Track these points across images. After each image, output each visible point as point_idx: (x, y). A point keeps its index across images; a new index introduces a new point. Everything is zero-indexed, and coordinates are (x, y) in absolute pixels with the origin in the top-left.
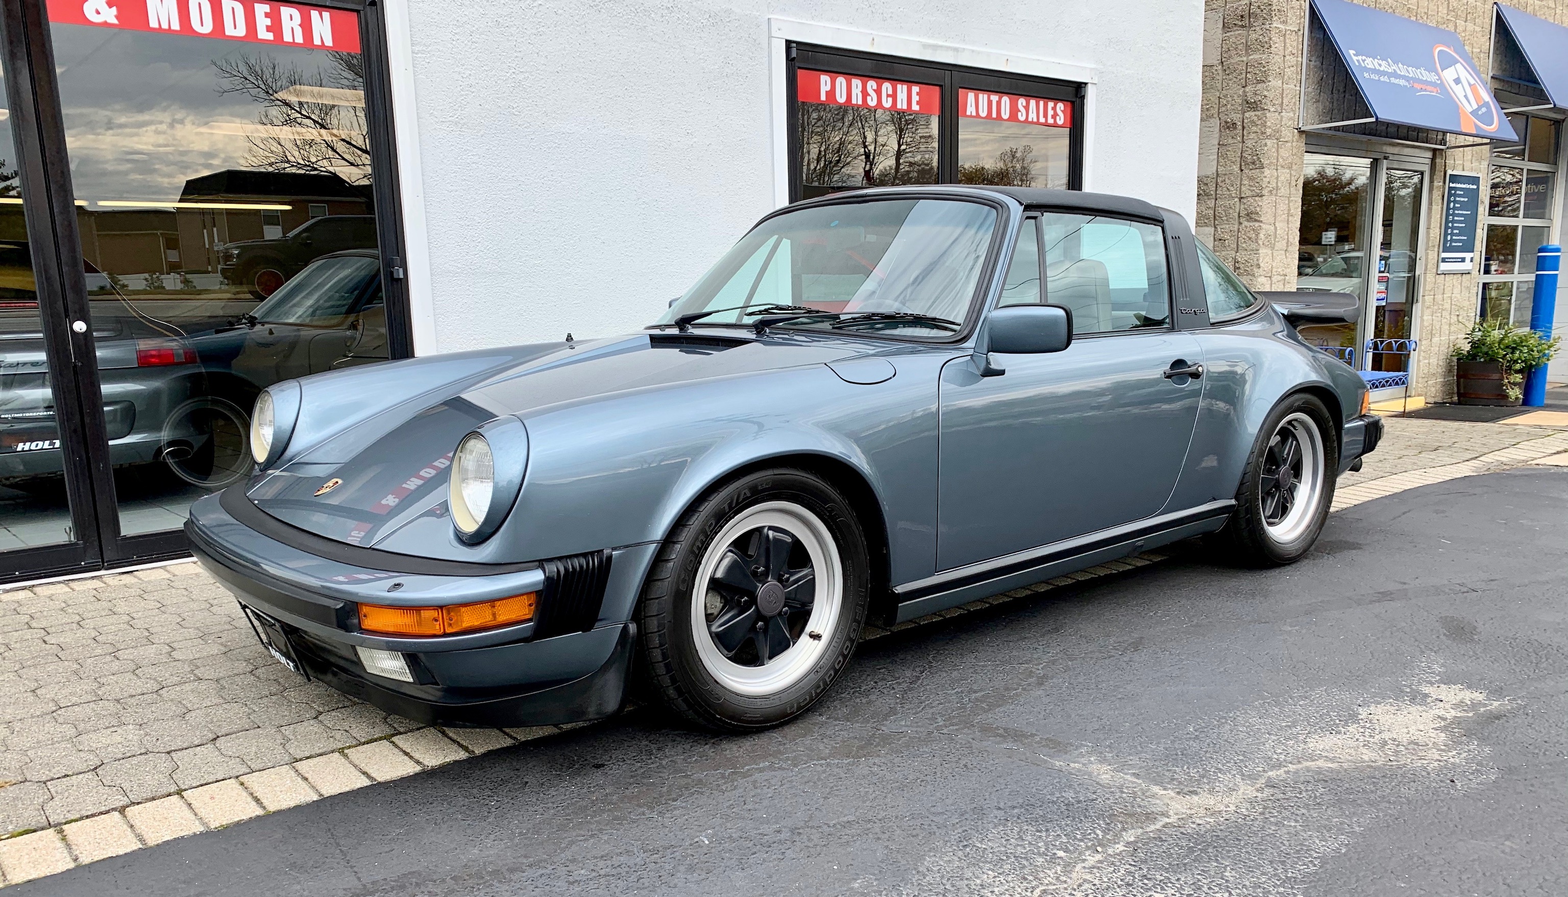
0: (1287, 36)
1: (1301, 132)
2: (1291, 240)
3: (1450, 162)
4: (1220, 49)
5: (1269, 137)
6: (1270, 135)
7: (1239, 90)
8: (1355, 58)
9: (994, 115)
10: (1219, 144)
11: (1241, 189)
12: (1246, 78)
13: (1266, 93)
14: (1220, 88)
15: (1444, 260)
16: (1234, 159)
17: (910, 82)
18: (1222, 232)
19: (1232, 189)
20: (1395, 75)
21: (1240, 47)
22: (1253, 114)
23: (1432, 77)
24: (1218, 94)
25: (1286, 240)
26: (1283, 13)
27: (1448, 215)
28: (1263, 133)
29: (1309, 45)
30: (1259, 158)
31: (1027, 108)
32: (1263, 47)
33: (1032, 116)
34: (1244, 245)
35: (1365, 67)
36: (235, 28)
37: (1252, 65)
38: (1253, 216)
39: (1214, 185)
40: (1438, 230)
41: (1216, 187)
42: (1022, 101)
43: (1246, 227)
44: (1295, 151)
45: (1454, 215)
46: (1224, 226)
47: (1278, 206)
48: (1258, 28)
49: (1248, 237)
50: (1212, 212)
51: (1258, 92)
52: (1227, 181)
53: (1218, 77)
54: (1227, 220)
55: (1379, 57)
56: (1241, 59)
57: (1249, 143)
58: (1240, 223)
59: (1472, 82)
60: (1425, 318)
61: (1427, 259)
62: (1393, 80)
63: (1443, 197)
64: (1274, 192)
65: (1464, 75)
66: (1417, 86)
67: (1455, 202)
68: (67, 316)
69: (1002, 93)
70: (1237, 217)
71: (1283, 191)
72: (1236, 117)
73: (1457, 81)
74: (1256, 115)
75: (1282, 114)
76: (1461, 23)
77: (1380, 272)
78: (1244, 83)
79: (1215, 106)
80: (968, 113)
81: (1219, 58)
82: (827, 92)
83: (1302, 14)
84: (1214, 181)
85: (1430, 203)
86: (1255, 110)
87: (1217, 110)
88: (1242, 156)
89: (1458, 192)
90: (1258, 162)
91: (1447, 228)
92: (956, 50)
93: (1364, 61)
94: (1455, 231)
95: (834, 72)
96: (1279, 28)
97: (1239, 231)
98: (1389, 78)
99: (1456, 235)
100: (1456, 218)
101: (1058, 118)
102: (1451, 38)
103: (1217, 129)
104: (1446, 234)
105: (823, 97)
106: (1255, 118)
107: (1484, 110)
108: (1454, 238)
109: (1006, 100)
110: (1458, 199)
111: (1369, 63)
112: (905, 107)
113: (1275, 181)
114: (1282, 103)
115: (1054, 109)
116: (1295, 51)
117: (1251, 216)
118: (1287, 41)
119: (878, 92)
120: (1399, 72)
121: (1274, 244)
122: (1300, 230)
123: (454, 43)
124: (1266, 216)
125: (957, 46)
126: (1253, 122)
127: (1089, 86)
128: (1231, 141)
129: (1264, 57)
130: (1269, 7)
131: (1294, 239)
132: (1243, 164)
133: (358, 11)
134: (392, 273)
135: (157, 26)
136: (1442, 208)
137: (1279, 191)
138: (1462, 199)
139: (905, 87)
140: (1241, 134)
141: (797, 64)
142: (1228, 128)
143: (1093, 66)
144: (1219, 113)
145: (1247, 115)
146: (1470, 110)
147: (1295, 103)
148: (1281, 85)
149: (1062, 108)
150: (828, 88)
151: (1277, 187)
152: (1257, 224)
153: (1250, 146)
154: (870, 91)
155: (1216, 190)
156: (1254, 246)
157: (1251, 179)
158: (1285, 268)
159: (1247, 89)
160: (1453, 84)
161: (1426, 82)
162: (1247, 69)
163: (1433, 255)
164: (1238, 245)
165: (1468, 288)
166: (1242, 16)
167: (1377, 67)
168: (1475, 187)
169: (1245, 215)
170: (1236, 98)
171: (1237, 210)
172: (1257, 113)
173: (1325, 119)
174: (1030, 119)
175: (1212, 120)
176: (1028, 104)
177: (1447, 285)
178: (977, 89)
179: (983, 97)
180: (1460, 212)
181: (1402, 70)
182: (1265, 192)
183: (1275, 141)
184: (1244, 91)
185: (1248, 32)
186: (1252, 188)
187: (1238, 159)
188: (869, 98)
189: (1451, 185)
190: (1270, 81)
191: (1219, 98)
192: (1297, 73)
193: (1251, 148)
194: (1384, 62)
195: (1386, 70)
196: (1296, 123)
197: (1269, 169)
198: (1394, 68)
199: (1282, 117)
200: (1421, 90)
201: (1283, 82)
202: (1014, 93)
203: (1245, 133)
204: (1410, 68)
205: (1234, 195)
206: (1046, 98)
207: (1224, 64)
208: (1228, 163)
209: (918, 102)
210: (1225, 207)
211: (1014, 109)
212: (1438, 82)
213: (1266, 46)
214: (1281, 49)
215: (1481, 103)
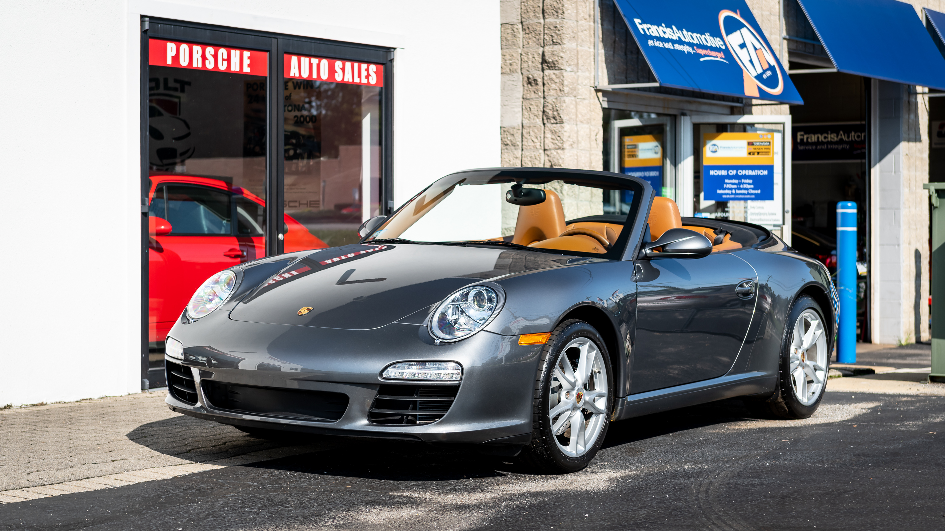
0: (579, 3)
1: (598, 91)
4: (519, 10)
5: (568, 94)
6: (568, 93)
7: (538, 49)
8: (640, 27)
9: (315, 76)
10: (523, 98)
11: (544, 142)
12: (544, 38)
13: (562, 54)
14: (521, 46)
16: (536, 113)
17: (242, 48)
19: (535, 140)
20: (680, 42)
21: (537, 10)
22: (551, 72)
23: (717, 42)
24: (520, 51)
28: (562, 91)
30: (558, 114)
31: (343, 69)
32: (557, 12)
33: (348, 78)
35: (650, 34)
37: (548, 28)
39: (520, 136)
41: (522, 138)
42: (338, 64)
44: (593, 107)
47: (579, 159)
51: (555, 53)
52: (532, 133)
53: (518, 35)
55: (663, 25)
56: (539, 21)
57: (550, 99)
59: (758, 46)
62: (678, 47)
64: (575, 146)
65: (750, 40)
66: (701, 52)
69: (320, 57)
71: (584, 145)
72: (537, 74)
73: (743, 46)
74: (554, 74)
75: (578, 74)
78: (542, 44)
79: (517, 61)
80: (292, 74)
81: (519, 17)
82: (172, 57)
84: (520, 131)
86: (554, 69)
87: (519, 66)
88: (544, 112)
90: (558, 117)
92: (281, 21)
93: (649, 29)
95: (178, 41)
98: (673, 45)
101: (371, 78)
102: (737, 4)
103: (521, 84)
105: (169, 62)
106: (554, 77)
109: (325, 63)
111: (654, 30)
112: (238, 69)
113: (575, 135)
114: (578, 63)
115: (367, 70)
118: (579, 8)
119: (215, 56)
120: (683, 39)
126: (551, 79)
127: (397, 50)
128: (533, 95)
129: (558, 21)
132: (545, 118)
137: (579, 145)
139: (238, 52)
140: (542, 90)
141: (149, 35)
142: (530, 83)
143: (401, 33)
144: (521, 69)
145: (546, 73)
146: (755, 74)
147: (590, 64)
148: (575, 47)
149: (375, 70)
150: (174, 53)
151: (578, 141)
153: (550, 102)
154: (208, 55)
155: (522, 141)
157: (553, 132)
159: (547, 48)
160: (738, 49)
161: (712, 49)
162: (544, 31)
167: (662, 35)
170: (536, 56)
171: (542, 161)
172: (557, 72)
174: (346, 80)
175: (515, 75)
176: (344, 66)
178: (300, 55)
179: (305, 61)
181: (687, 36)
182: (566, 145)
183: (573, 98)
184: (543, 51)
186: (554, 142)
187: (541, 114)
188: (207, 62)
190: (564, 44)
191: (521, 55)
192: (590, 36)
193: (551, 104)
194: (669, 29)
195: (670, 37)
196: (592, 82)
197: (568, 124)
198: (679, 35)
199: (578, 76)
200: (705, 56)
201: (577, 45)
202: (332, 58)
203: (546, 90)
204: (694, 35)
205: (538, 147)
206: (361, 61)
207: (524, 23)
208: (532, 116)
209: (249, 66)
210: (531, 157)
211: (332, 71)
212: (723, 47)
213: (560, 12)
214: (574, 14)
215: (766, 66)
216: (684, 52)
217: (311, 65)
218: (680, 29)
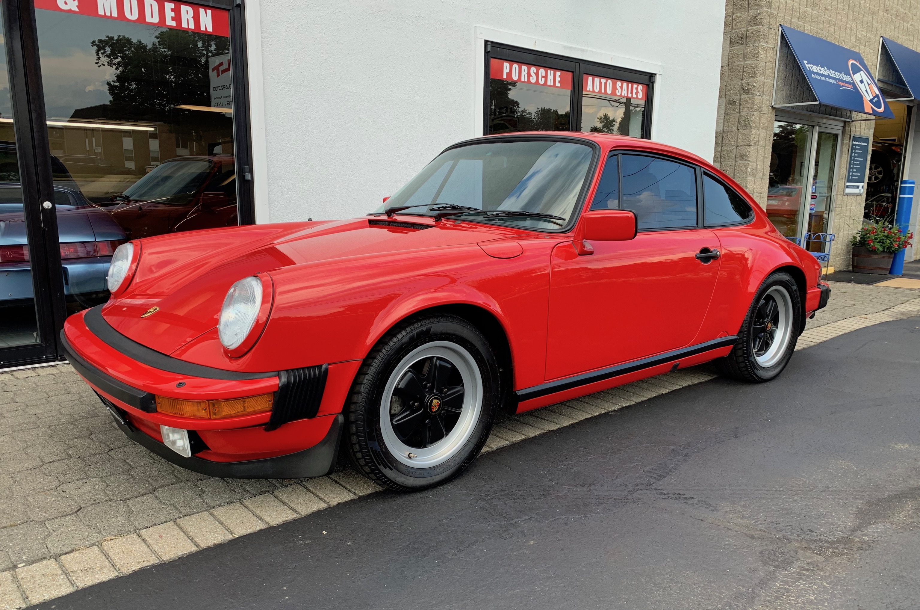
0: (768, 51)
1: (773, 108)
2: (765, 172)
3: (853, 129)
4: (727, 57)
5: (756, 111)
6: (756, 110)
7: (738, 81)
8: (807, 66)
9: (603, 91)
10: (725, 114)
11: (737, 141)
12: (743, 74)
13: (755, 84)
14: (727, 80)
15: (848, 187)
16: (733, 123)
17: (555, 69)
18: (725, 166)
19: (732, 140)
20: (828, 76)
21: (740, 56)
22: (746, 96)
23: (848, 79)
24: (725, 83)
25: (762, 173)
26: (766, 37)
27: (851, 160)
28: (752, 108)
29: (779, 57)
30: (749, 123)
31: (621, 87)
32: (754, 56)
33: (625, 93)
34: (738, 174)
35: (813, 71)
36: (152, 17)
37: (747, 67)
38: (744, 157)
39: (721, 138)
40: (845, 169)
41: (722, 139)
42: (619, 83)
43: (740, 164)
44: (769, 119)
45: (854, 160)
46: (726, 163)
47: (759, 152)
48: (751, 45)
49: (741, 170)
50: (719, 154)
51: (750, 83)
52: (729, 136)
53: (725, 73)
54: (728, 159)
55: (819, 66)
56: (740, 63)
57: (744, 114)
58: (736, 161)
59: (870, 82)
60: (836, 221)
61: (838, 186)
62: (828, 79)
63: (849, 149)
64: (757, 143)
65: (865, 78)
66: (841, 84)
67: (855, 153)
68: (39, 198)
69: (607, 78)
70: (734, 157)
71: (762, 143)
72: (736, 98)
73: (862, 82)
74: (748, 97)
75: (763, 97)
76: (862, 47)
77: (813, 193)
78: (741, 78)
80: (588, 89)
82: (507, 73)
83: (777, 38)
84: (721, 135)
85: (841, 153)
86: (747, 93)
87: (724, 93)
88: (738, 121)
89: (857, 147)
90: (748, 125)
91: (850, 168)
92: (583, 50)
93: (812, 67)
94: (855, 170)
95: (512, 61)
96: (763, 46)
97: (735, 166)
98: (825, 78)
99: (855, 172)
100: (855, 162)
101: (639, 94)
102: (857, 56)
103: (724, 105)
104: (849, 172)
105: (505, 76)
106: (748, 99)
107: (876, 99)
108: (854, 174)
109: (610, 82)
110: (856, 151)
111: (815, 69)
112: (552, 84)
113: (758, 137)
114: (764, 90)
115: (637, 89)
116: (772, 60)
117: (743, 157)
118: (768, 54)
119: (537, 74)
120: (831, 75)
121: (756, 174)
122: (770, 167)
123: (287, 33)
124: (752, 158)
125: (583, 48)
126: (746, 101)
127: (657, 75)
128: (732, 112)
129: (754, 62)
130: (758, 33)
131: (767, 172)
132: (739, 126)
133: (229, 10)
134: (244, 176)
135: (103, 14)
136: (848, 156)
137: (760, 143)
138: (859, 151)
139: (552, 72)
140: (738, 108)
141: (491, 55)
142: (731, 104)
143: (660, 64)
144: (725, 95)
145: (743, 97)
146: (869, 99)
147: (770, 91)
148: (763, 80)
149: (641, 89)
150: (508, 71)
151: (759, 140)
152: (746, 162)
154: (532, 73)
155: (722, 141)
156: (744, 175)
157: (744, 135)
158: (761, 189)
159: (743, 81)
160: (859, 83)
161: (847, 82)
162: (743, 69)
163: (842, 184)
164: (734, 174)
165: (860, 204)
166: (742, 38)
167: (819, 72)
168: (866, 144)
169: (740, 156)
170: (736, 86)
171: (735, 154)
172: (750, 96)
173: (786, 101)
174: (623, 95)
176: (622, 85)
177: (849, 202)
178: (594, 75)
179: (597, 80)
180: (858, 159)
181: (833, 73)
182: (752, 143)
183: (759, 113)
184: (742, 83)
185: (745, 47)
186: (744, 141)
187: (737, 123)
188: (531, 78)
189: (854, 143)
190: (757, 77)
191: (726, 86)
192: (772, 73)
193: (744, 117)
194: (823, 68)
195: (824, 73)
196: (771, 103)
197: (754, 129)
198: (828, 72)
199: (763, 99)
200: (843, 86)
201: (764, 78)
202: (615, 78)
203: (741, 108)
204: (836, 73)
205: (732, 144)
206: (633, 82)
207: (730, 66)
208: (730, 125)
209: (559, 82)
210: (727, 151)
211: (614, 88)
212: (852, 82)
213: (756, 56)
214: (764, 58)
215: (874, 95)
216: (831, 83)
217: (601, 83)
218: (829, 69)
